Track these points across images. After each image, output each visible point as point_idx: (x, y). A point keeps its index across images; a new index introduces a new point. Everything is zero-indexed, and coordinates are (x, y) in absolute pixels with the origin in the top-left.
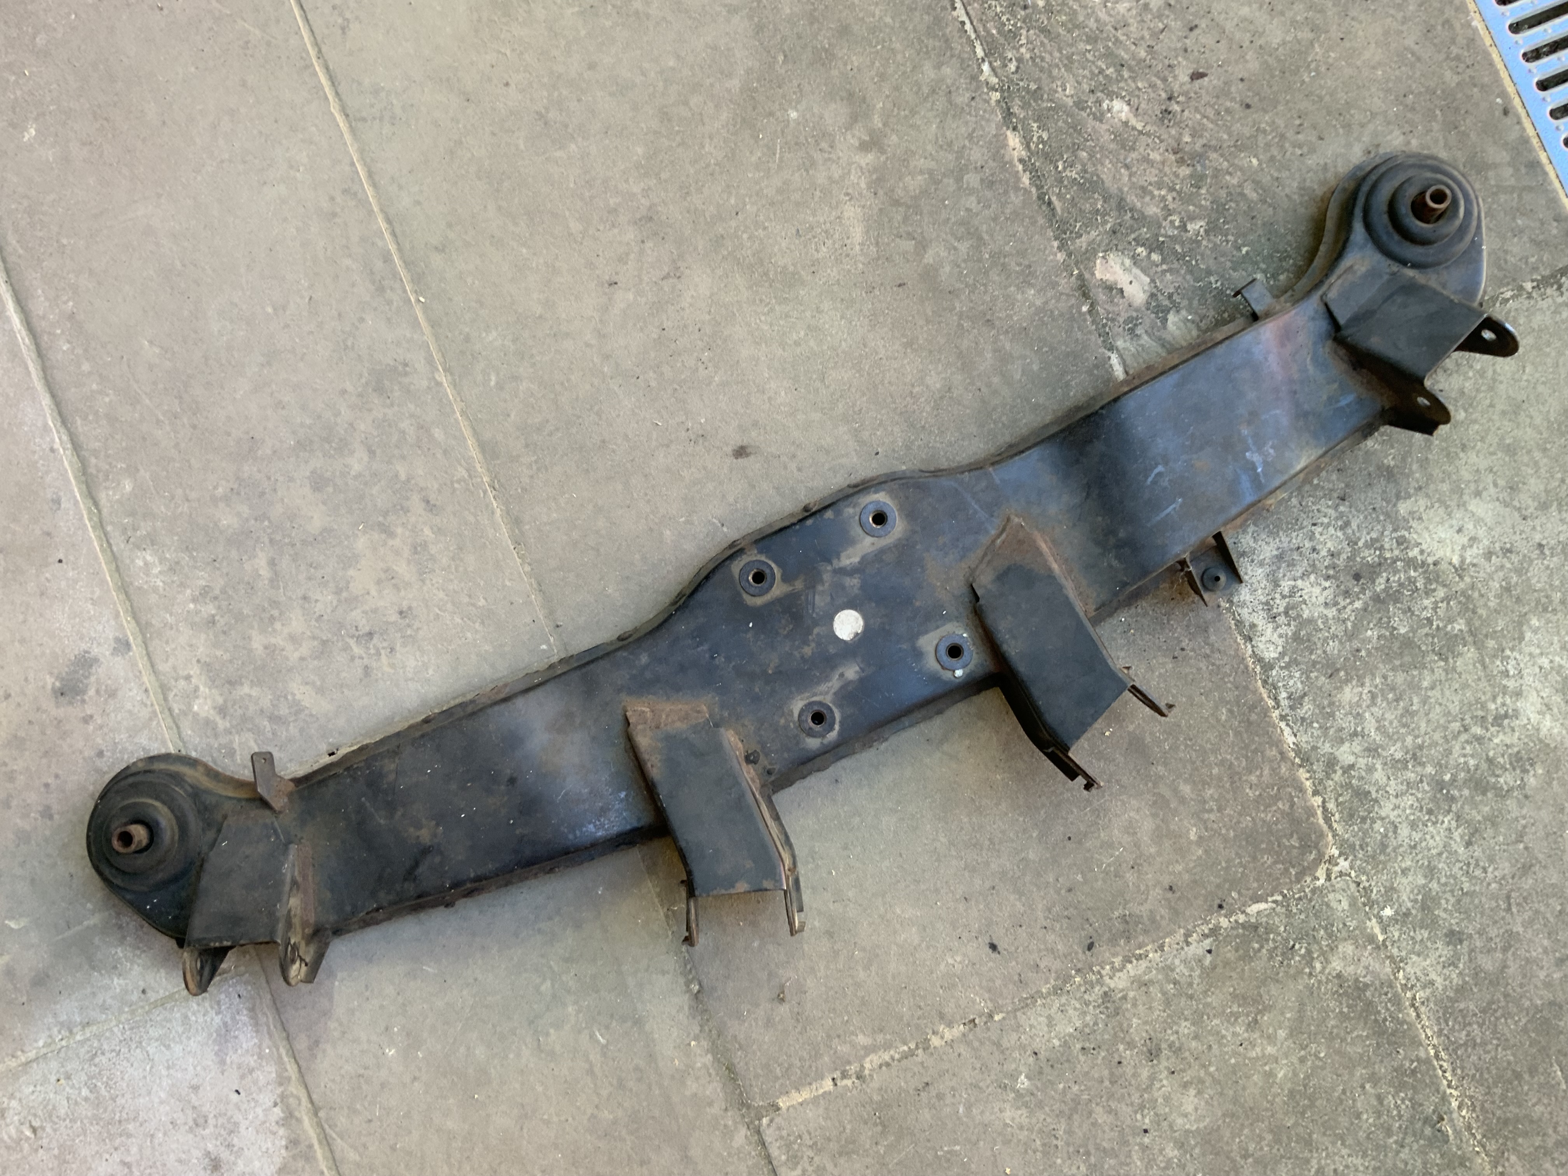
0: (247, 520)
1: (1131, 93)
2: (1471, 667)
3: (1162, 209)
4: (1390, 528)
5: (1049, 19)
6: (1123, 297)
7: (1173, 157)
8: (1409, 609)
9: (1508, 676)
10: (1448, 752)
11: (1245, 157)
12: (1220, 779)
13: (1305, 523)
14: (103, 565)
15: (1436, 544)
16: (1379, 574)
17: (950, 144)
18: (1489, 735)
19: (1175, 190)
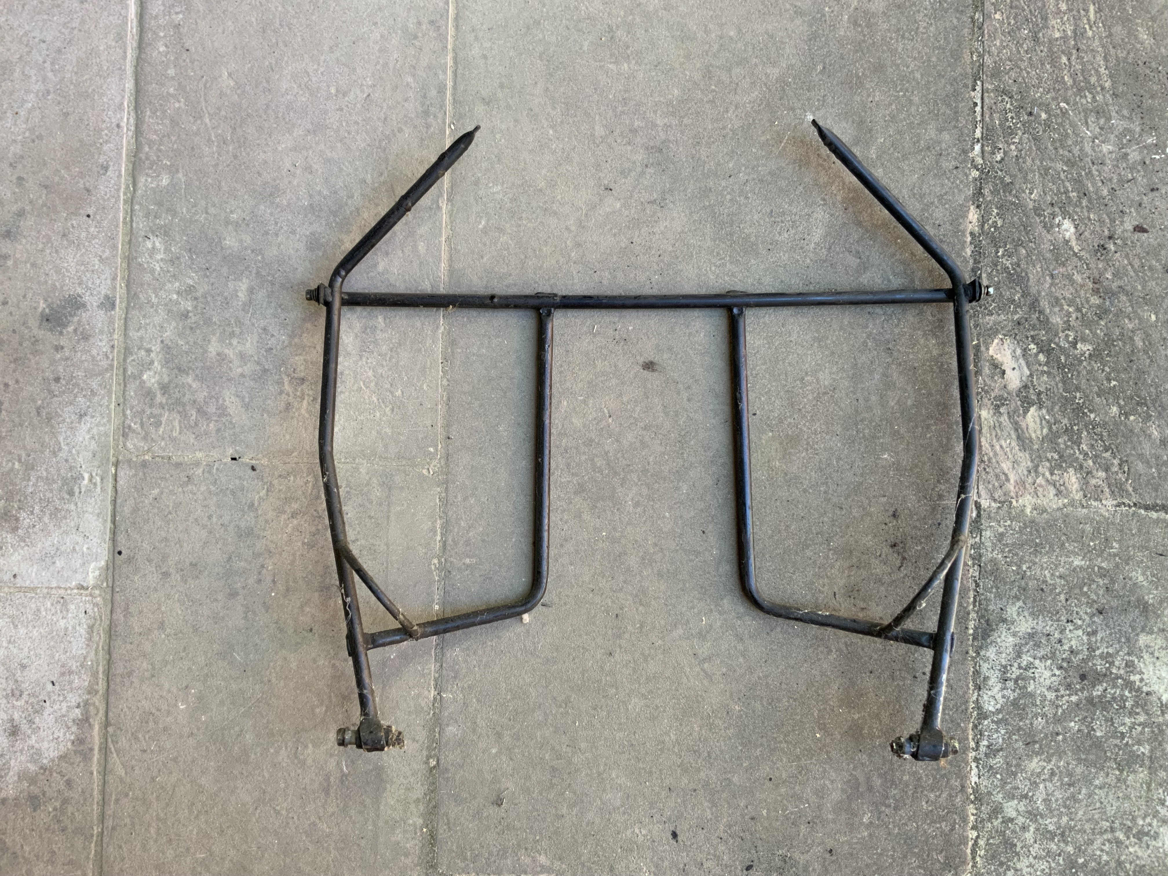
0: (246, 249)
1: (1081, 220)
2: (1138, 785)
3: (1065, 323)
4: (1126, 650)
5: (1044, 131)
6: (1003, 378)
7: (1091, 285)
8: (1112, 719)
10: (1091, 842)
11: (1148, 310)
12: (907, 786)
13: (1062, 618)
14: (120, 234)
15: (1155, 678)
16: (1100, 683)
17: (922, 196)
18: (1127, 842)
19: (1081, 311)
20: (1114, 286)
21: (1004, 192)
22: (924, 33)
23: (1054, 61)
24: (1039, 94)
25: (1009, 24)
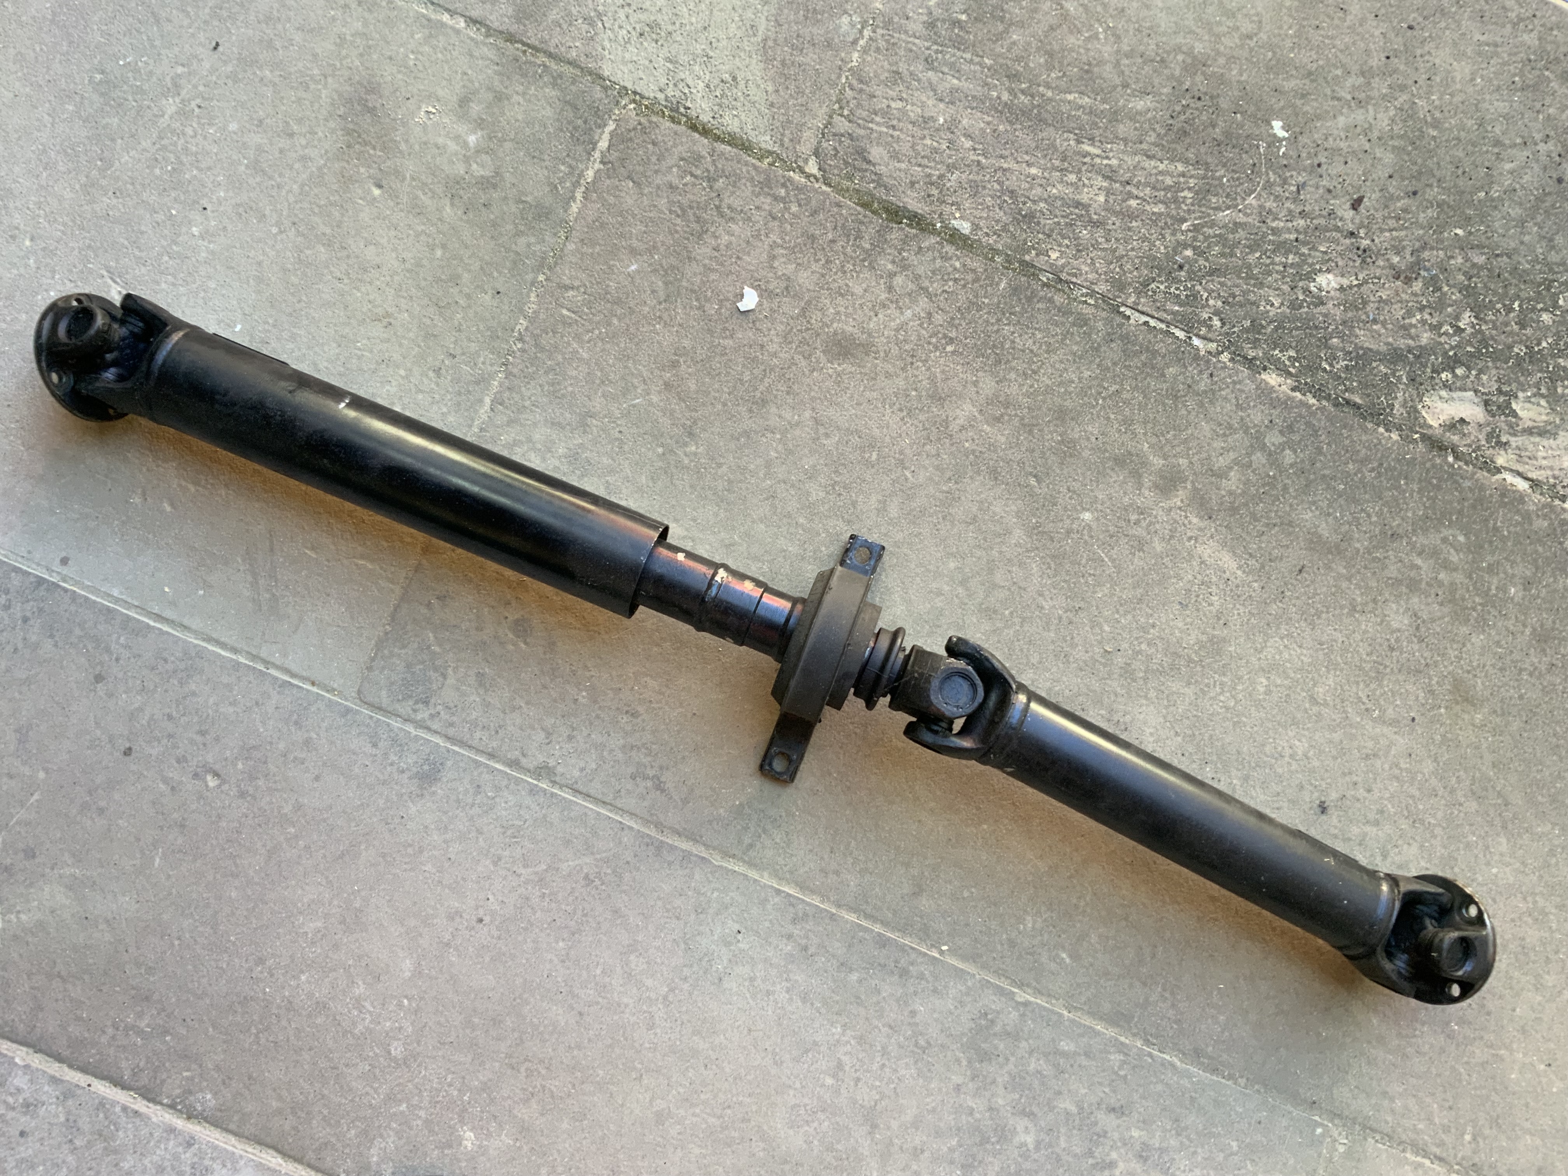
1: (1322, 262)
3: (1431, 330)
5: (1207, 260)
6: (1468, 424)
7: (1399, 283)
11: (1449, 234)
21: (1259, 333)
23: (1132, 216)
24: (1162, 248)
25: (1068, 246)
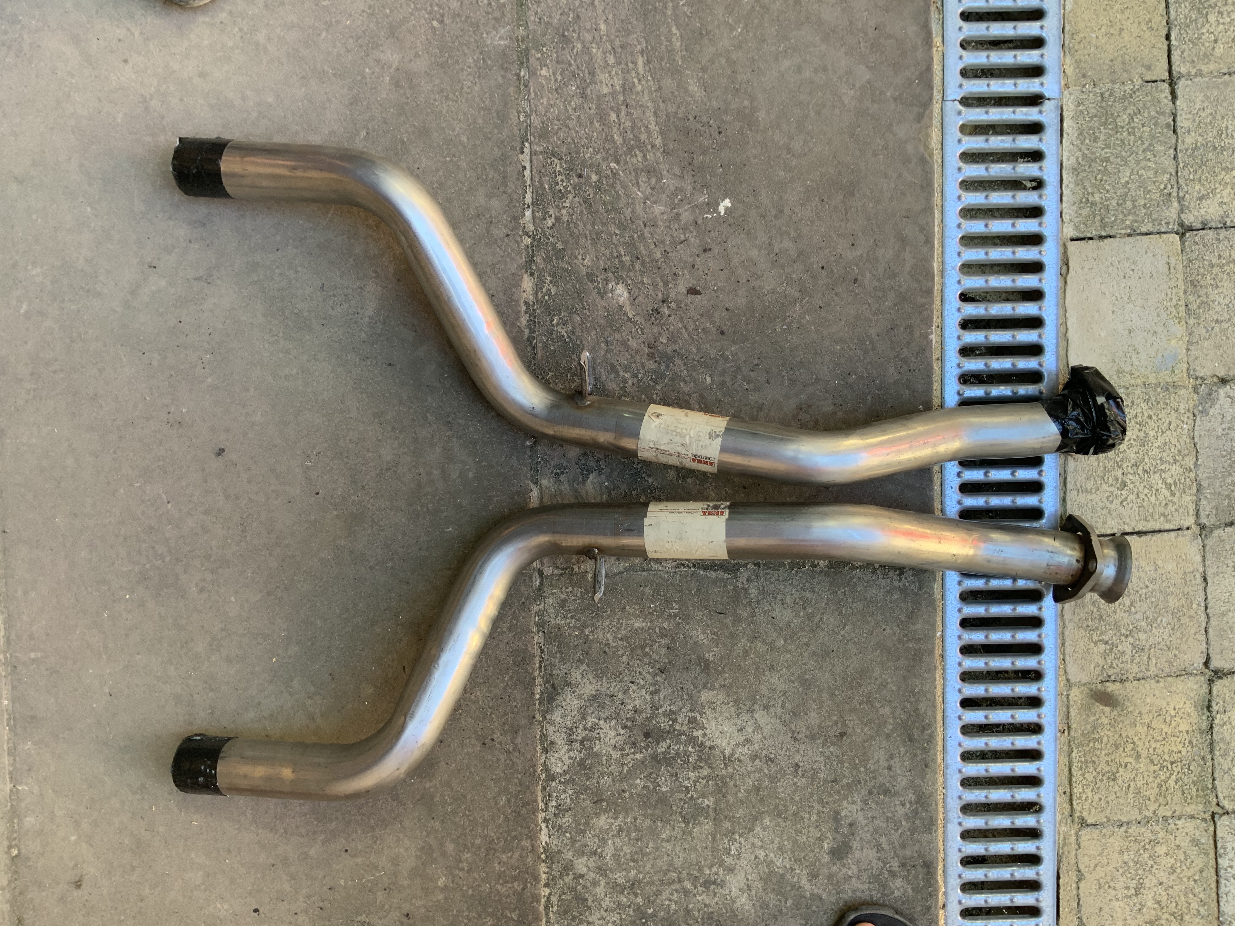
1: (635, 284)
2: (704, 836)
4: (688, 707)
5: (595, 194)
7: (646, 350)
8: (676, 774)
9: (729, 854)
10: (658, 893)
11: (703, 373)
12: (479, 848)
13: (626, 679)
15: (718, 733)
16: (664, 740)
18: (695, 891)
19: (637, 377)
20: (669, 350)
21: (556, 259)
22: (469, 93)
23: (603, 119)
24: (589, 155)
25: (556, 80)
